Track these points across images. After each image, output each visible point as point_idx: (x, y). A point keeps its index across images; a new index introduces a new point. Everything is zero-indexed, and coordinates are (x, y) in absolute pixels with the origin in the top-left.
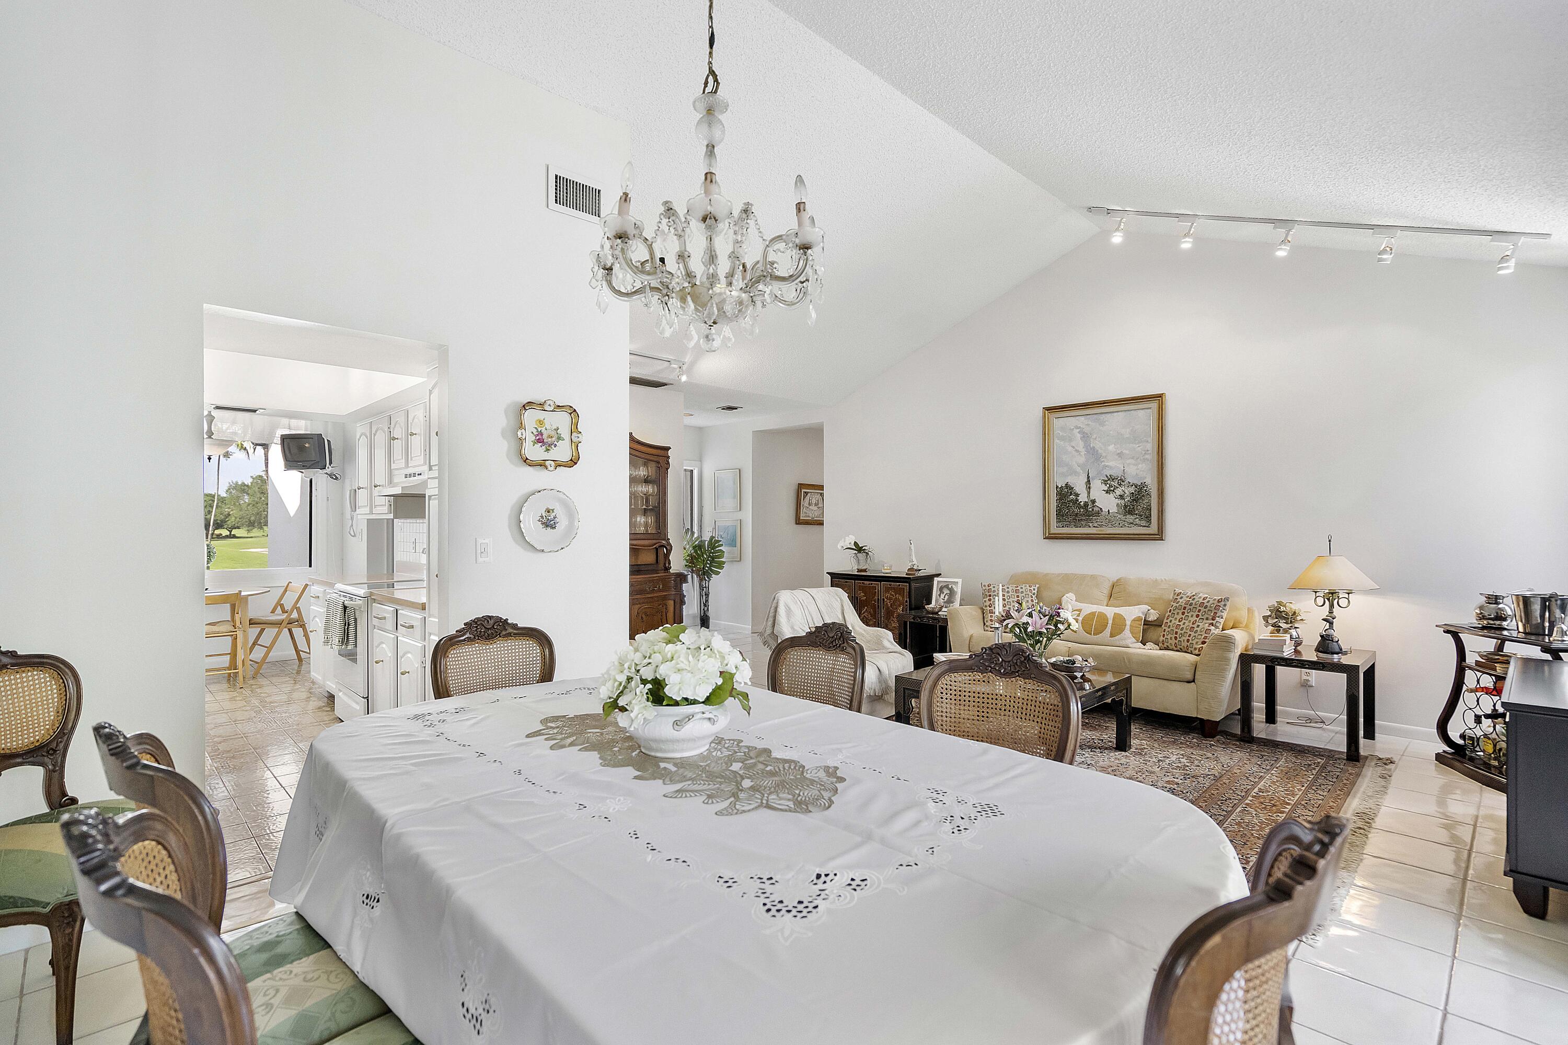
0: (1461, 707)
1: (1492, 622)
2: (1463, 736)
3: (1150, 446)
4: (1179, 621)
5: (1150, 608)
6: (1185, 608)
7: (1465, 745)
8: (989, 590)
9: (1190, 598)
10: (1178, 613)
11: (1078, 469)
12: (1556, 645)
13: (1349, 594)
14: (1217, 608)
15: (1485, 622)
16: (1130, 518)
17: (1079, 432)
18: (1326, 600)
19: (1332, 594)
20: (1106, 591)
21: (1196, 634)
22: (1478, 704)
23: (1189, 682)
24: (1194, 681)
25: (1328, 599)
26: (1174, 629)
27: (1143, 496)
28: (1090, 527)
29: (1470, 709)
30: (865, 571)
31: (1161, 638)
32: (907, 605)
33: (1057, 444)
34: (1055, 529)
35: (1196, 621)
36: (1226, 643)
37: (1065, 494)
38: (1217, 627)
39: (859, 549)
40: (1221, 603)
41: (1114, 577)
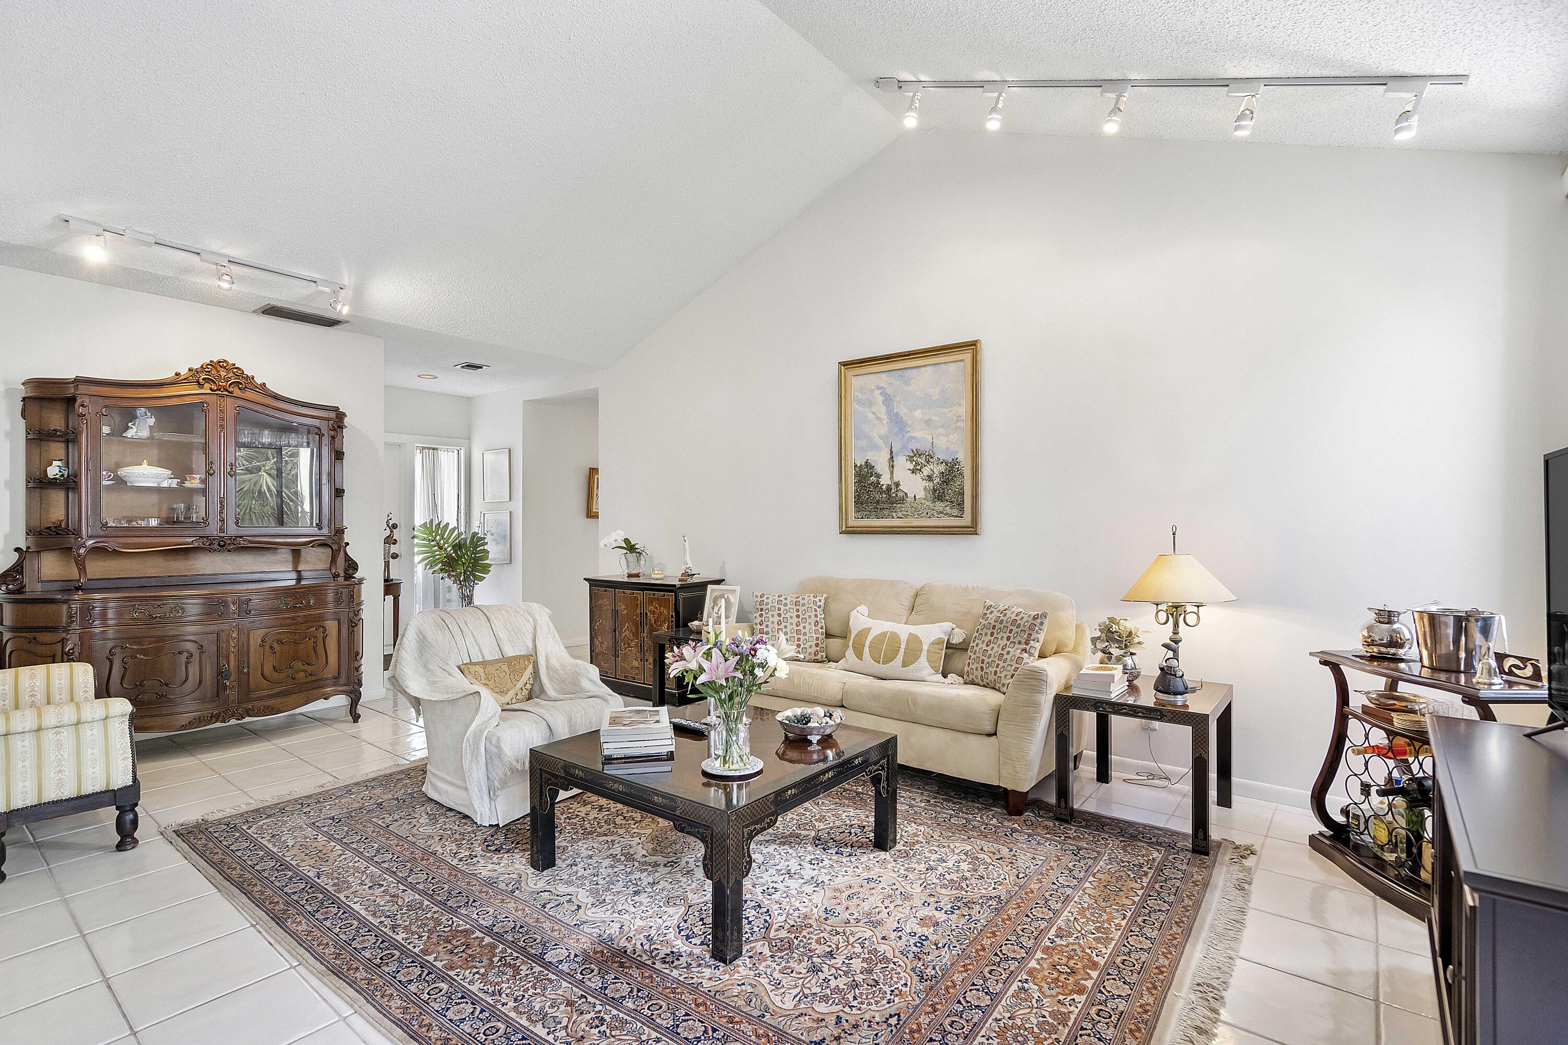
0: (1342, 771)
1: (1383, 650)
2: (1345, 812)
3: (964, 410)
4: (987, 645)
5: (954, 626)
6: (994, 627)
7: (1348, 826)
8: (761, 603)
9: (1002, 613)
10: (986, 634)
11: (880, 442)
12: (1484, 693)
13: (1198, 607)
14: (1032, 627)
15: (1375, 650)
16: (940, 506)
17: (880, 394)
18: (1169, 615)
19: (1177, 607)
20: (907, 603)
21: (1006, 665)
22: (1367, 769)
23: (989, 735)
24: (995, 734)
25: (1172, 615)
26: (980, 655)
27: (955, 476)
28: (893, 518)
29: (1356, 775)
30: (637, 576)
31: (966, 669)
32: (672, 622)
33: (854, 408)
34: (853, 522)
35: (1006, 645)
36: (1036, 679)
37: (865, 474)
38: (1031, 655)
39: (630, 547)
40: (1038, 619)
41: (918, 585)
